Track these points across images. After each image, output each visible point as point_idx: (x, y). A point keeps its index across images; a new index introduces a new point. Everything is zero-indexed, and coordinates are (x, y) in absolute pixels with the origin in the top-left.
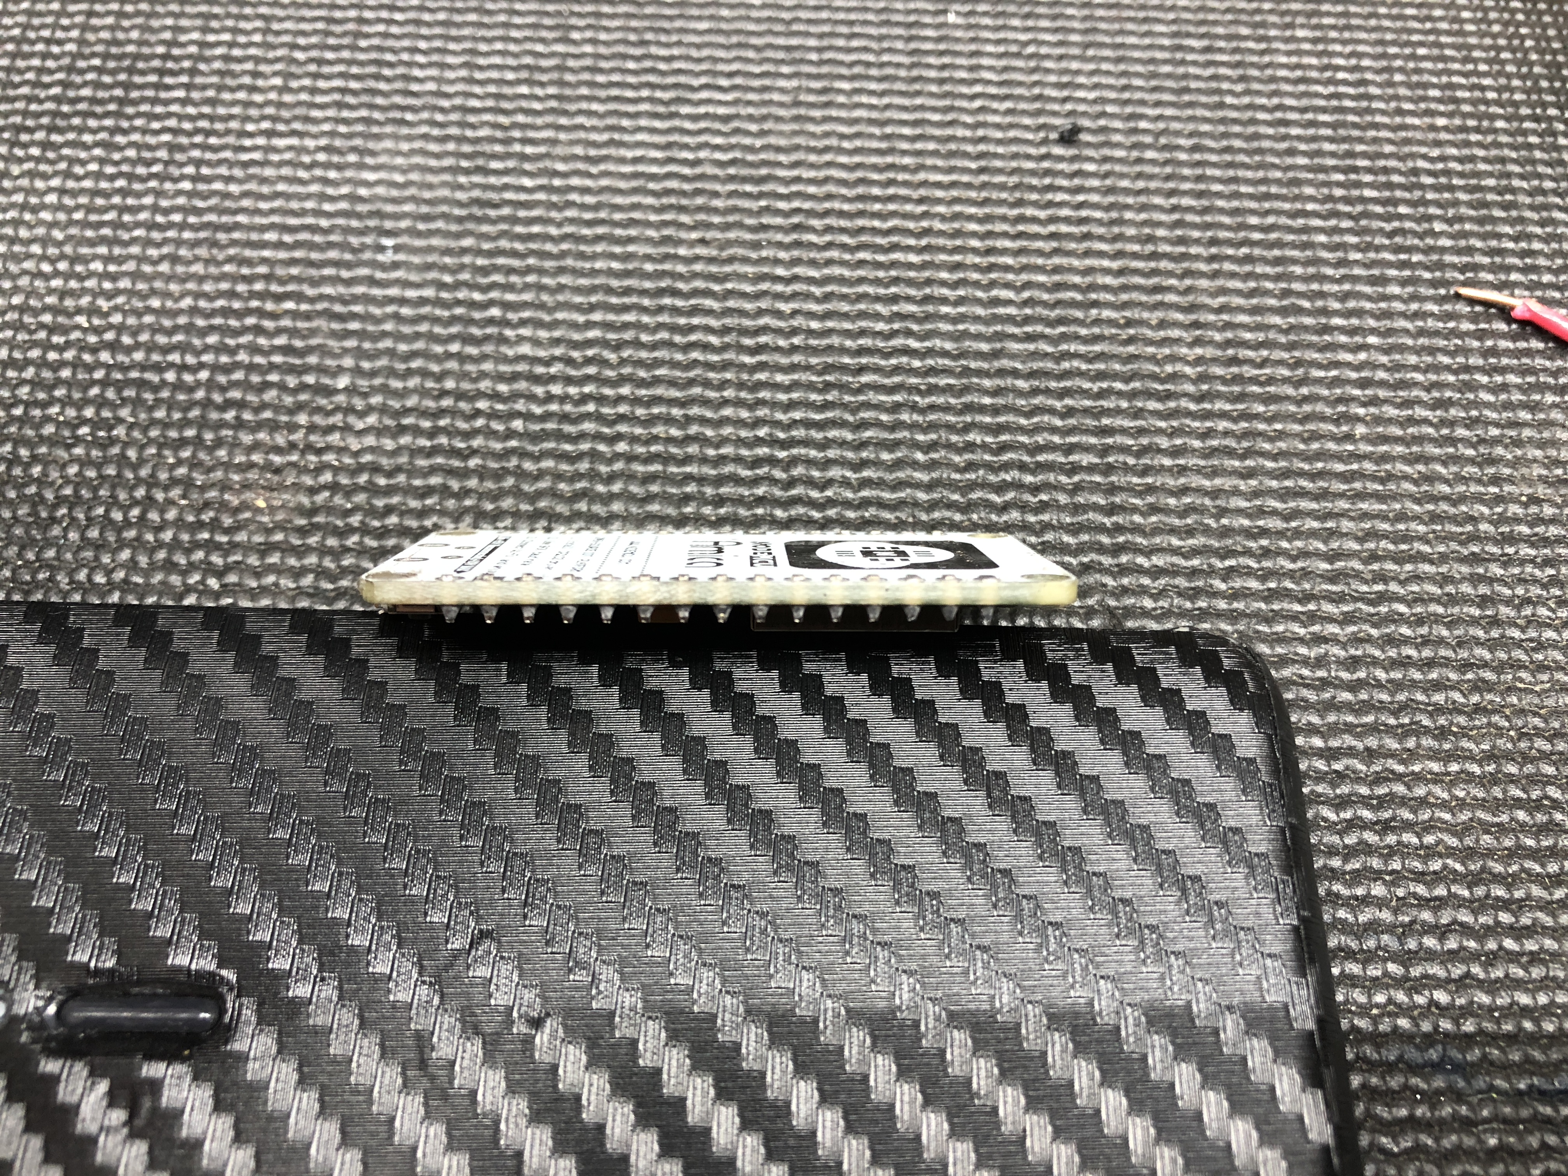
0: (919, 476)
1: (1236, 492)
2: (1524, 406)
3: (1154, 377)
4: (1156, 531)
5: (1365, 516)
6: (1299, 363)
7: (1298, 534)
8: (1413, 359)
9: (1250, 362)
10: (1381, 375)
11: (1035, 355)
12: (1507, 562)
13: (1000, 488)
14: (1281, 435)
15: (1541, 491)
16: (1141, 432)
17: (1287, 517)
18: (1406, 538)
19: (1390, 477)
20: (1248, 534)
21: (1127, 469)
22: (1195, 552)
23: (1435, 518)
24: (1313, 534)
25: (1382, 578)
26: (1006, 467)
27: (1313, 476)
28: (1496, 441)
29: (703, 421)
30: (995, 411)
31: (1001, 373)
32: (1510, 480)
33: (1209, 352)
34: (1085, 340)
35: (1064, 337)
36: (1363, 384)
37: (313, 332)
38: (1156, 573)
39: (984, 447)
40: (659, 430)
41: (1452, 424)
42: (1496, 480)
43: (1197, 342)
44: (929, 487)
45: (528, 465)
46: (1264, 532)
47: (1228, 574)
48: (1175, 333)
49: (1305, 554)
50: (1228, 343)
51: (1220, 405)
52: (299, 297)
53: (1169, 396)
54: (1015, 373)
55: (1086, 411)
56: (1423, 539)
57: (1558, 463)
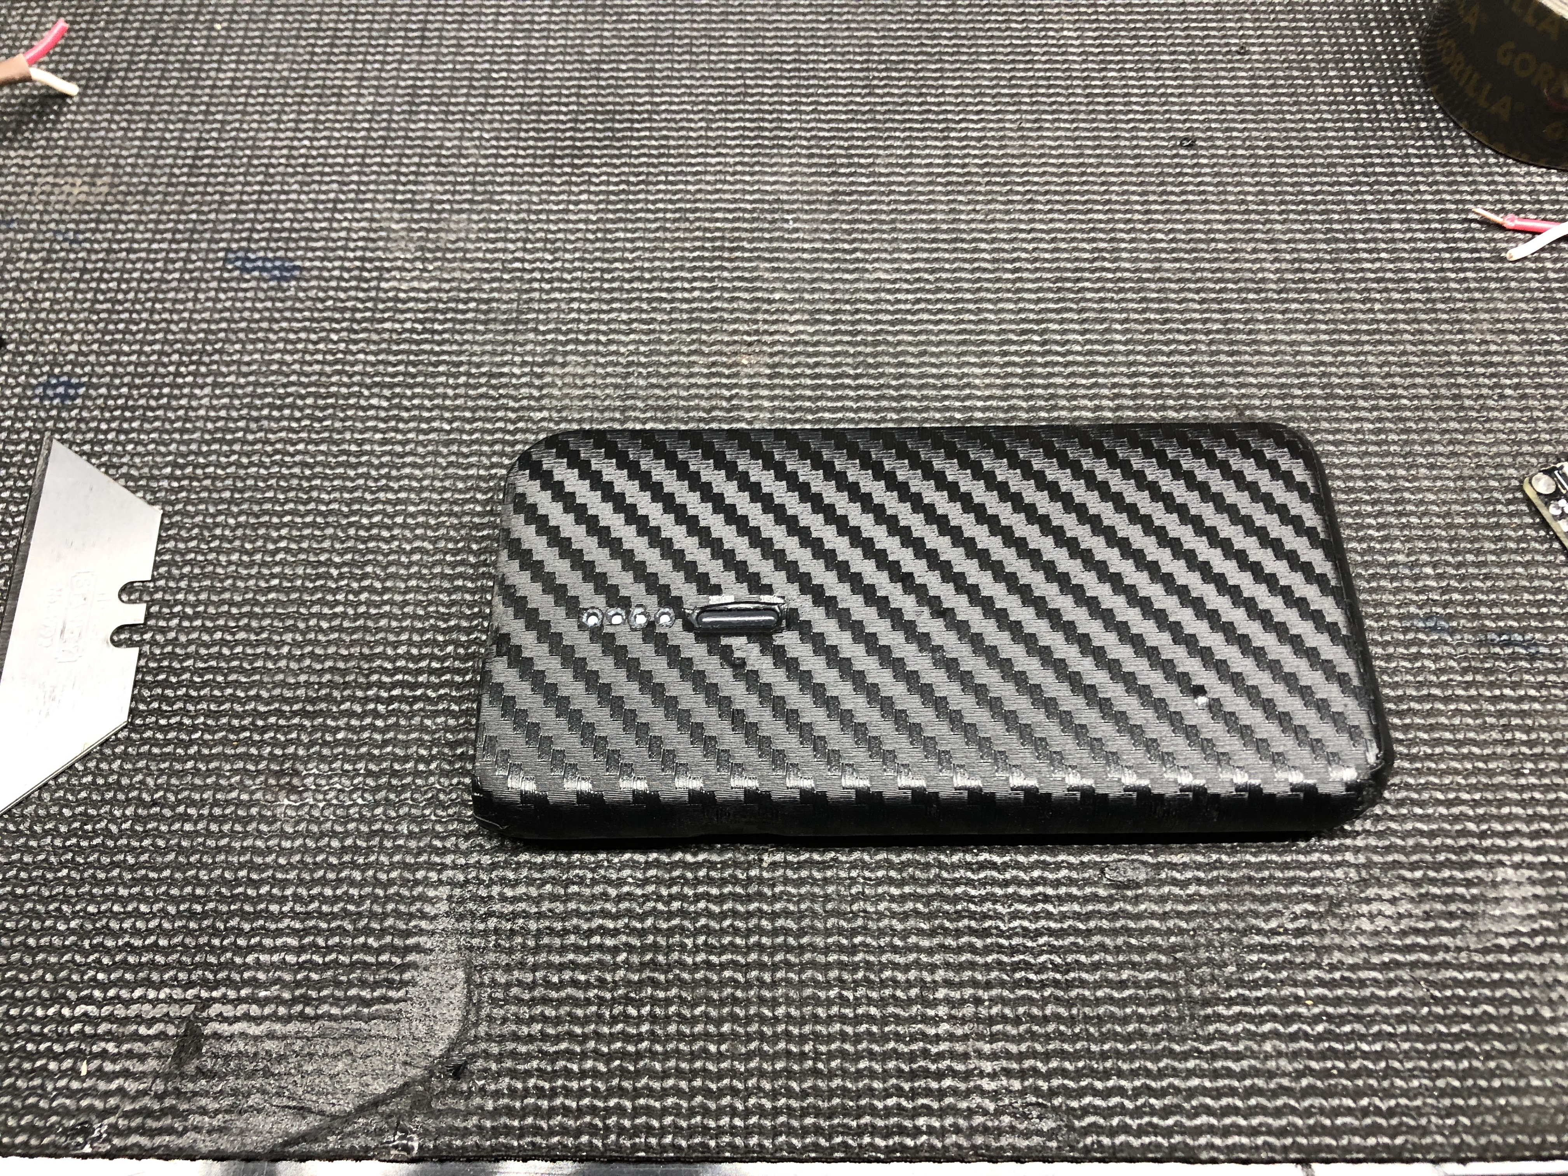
0: (1118, 337)
1: (1304, 342)
2: (1477, 290)
3: (1252, 280)
4: (1259, 364)
5: (1382, 353)
6: (1338, 270)
7: (1342, 364)
8: (1409, 266)
9: (1310, 271)
10: (1389, 275)
11: (1181, 270)
12: (1468, 376)
13: (1167, 343)
14: (1329, 310)
15: (1489, 337)
16: (1246, 311)
17: (1335, 355)
18: (1407, 364)
19: (1397, 331)
20: (1313, 364)
21: (1239, 331)
22: (1282, 375)
23: (1424, 353)
24: (1352, 364)
25: (1394, 386)
26: (1170, 331)
27: (1350, 333)
28: (1460, 310)
30: (1160, 301)
31: (1161, 280)
32: (1470, 332)
33: (1284, 266)
34: (1209, 261)
35: (1196, 259)
36: (1379, 281)
37: (755, 269)
38: (1260, 386)
39: (1156, 321)
41: (1434, 301)
42: (1460, 331)
43: (1276, 260)
44: (1125, 343)
45: (891, 338)
46: (1322, 363)
47: (1301, 386)
48: (1263, 256)
49: (1348, 375)
50: (1295, 260)
51: (1292, 295)
52: (743, 249)
53: (1261, 290)
54: (1169, 280)
55: (1213, 300)
56: (1417, 365)
57: (1498, 321)
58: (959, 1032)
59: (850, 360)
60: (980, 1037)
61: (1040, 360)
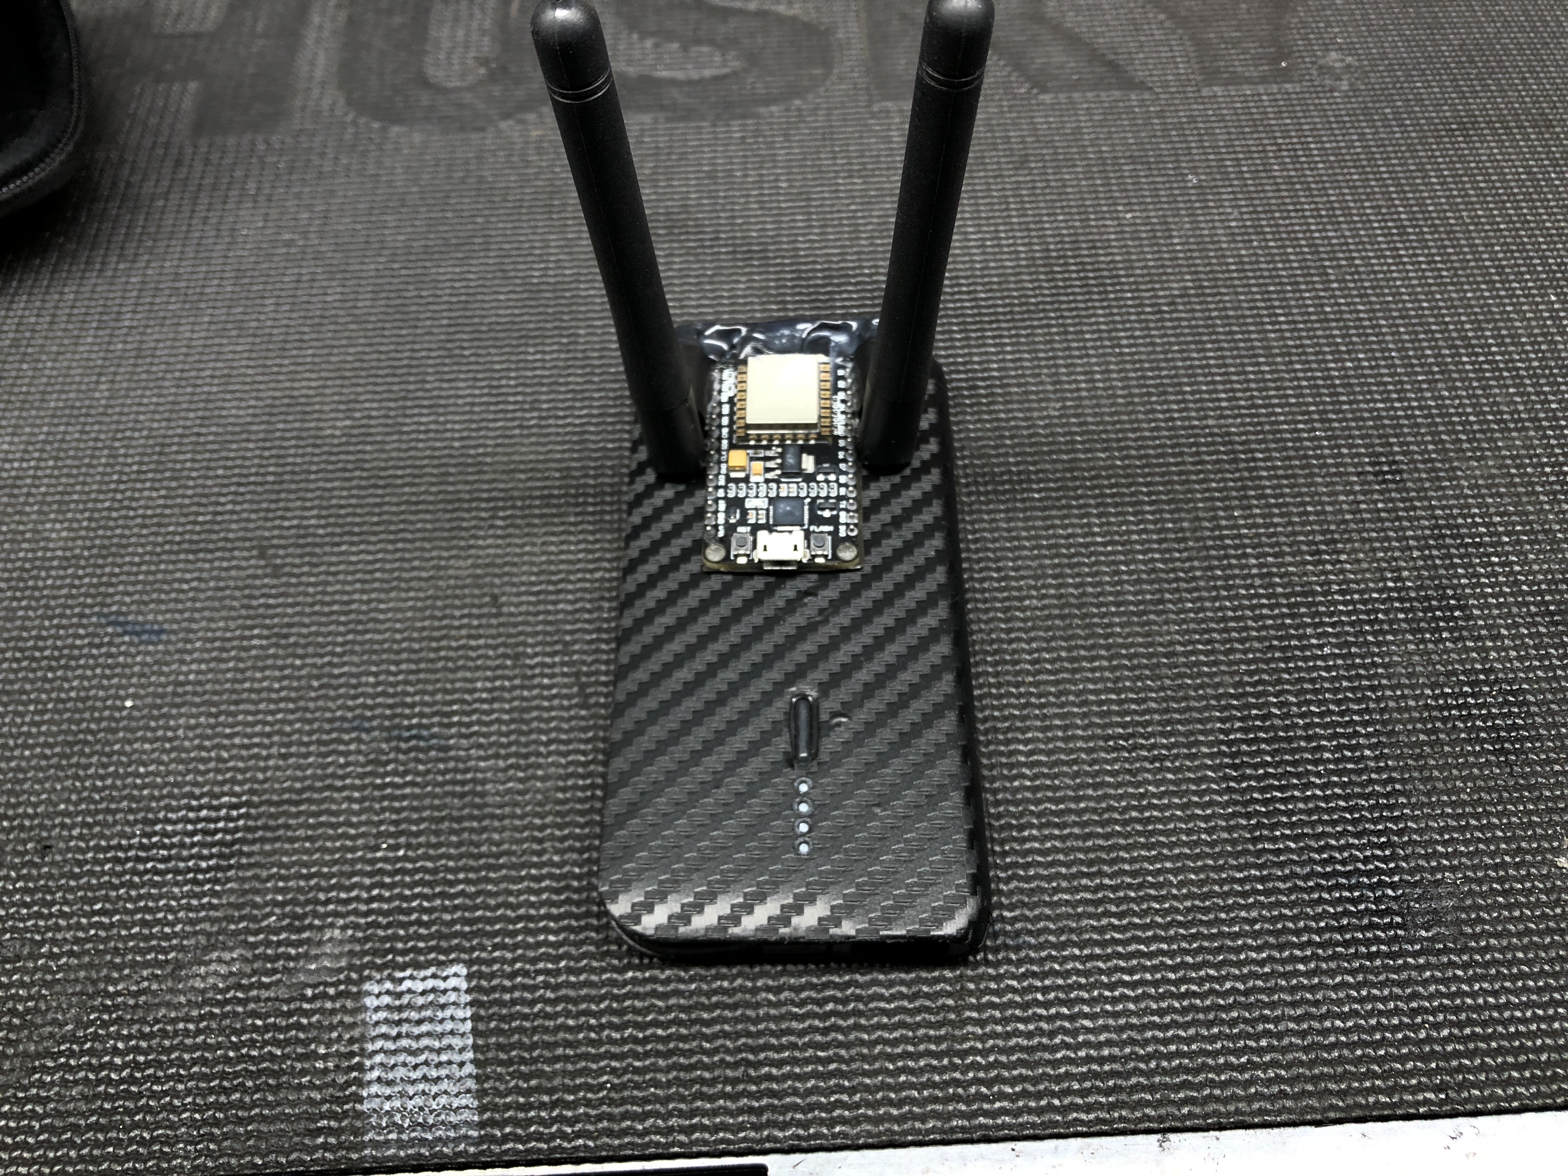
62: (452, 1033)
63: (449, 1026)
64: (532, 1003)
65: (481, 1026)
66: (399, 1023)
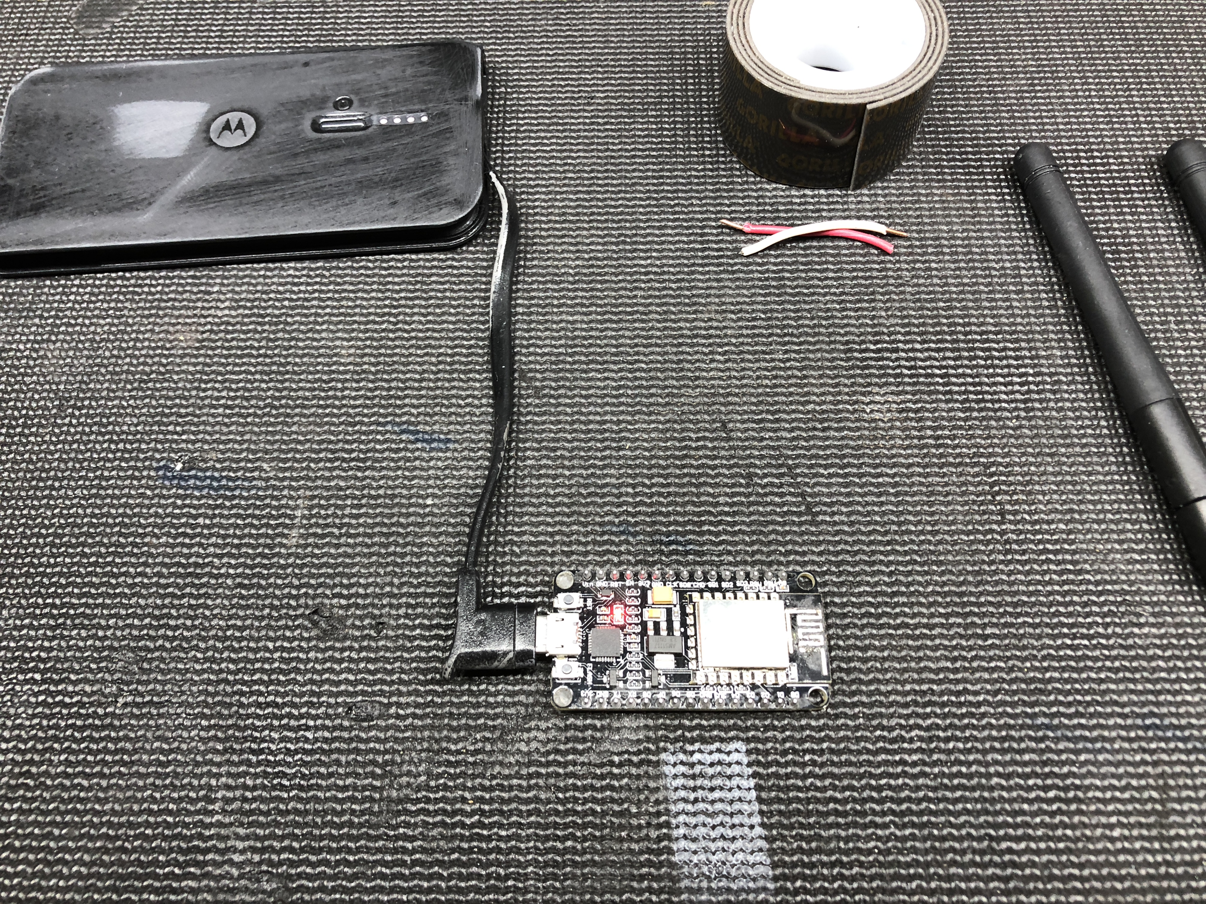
1: (582, 321)
6: (620, 266)
7: (606, 337)
10: (655, 269)
12: (693, 345)
15: (714, 316)
19: (650, 312)
23: (665, 328)
24: (612, 337)
25: (637, 353)
28: (699, 296)
29: (363, 299)
32: (702, 312)
33: (582, 263)
36: (647, 274)
40: (344, 303)
41: (682, 289)
42: (696, 312)
43: (577, 258)
45: (289, 320)
46: (591, 337)
48: (568, 255)
50: (590, 259)
56: (659, 338)
57: (724, 303)
58: (227, 820)
59: (257, 336)
60: (242, 825)
61: (391, 335)
62: (740, 800)
63: (736, 794)
64: (804, 777)
65: (764, 795)
66: (694, 789)
